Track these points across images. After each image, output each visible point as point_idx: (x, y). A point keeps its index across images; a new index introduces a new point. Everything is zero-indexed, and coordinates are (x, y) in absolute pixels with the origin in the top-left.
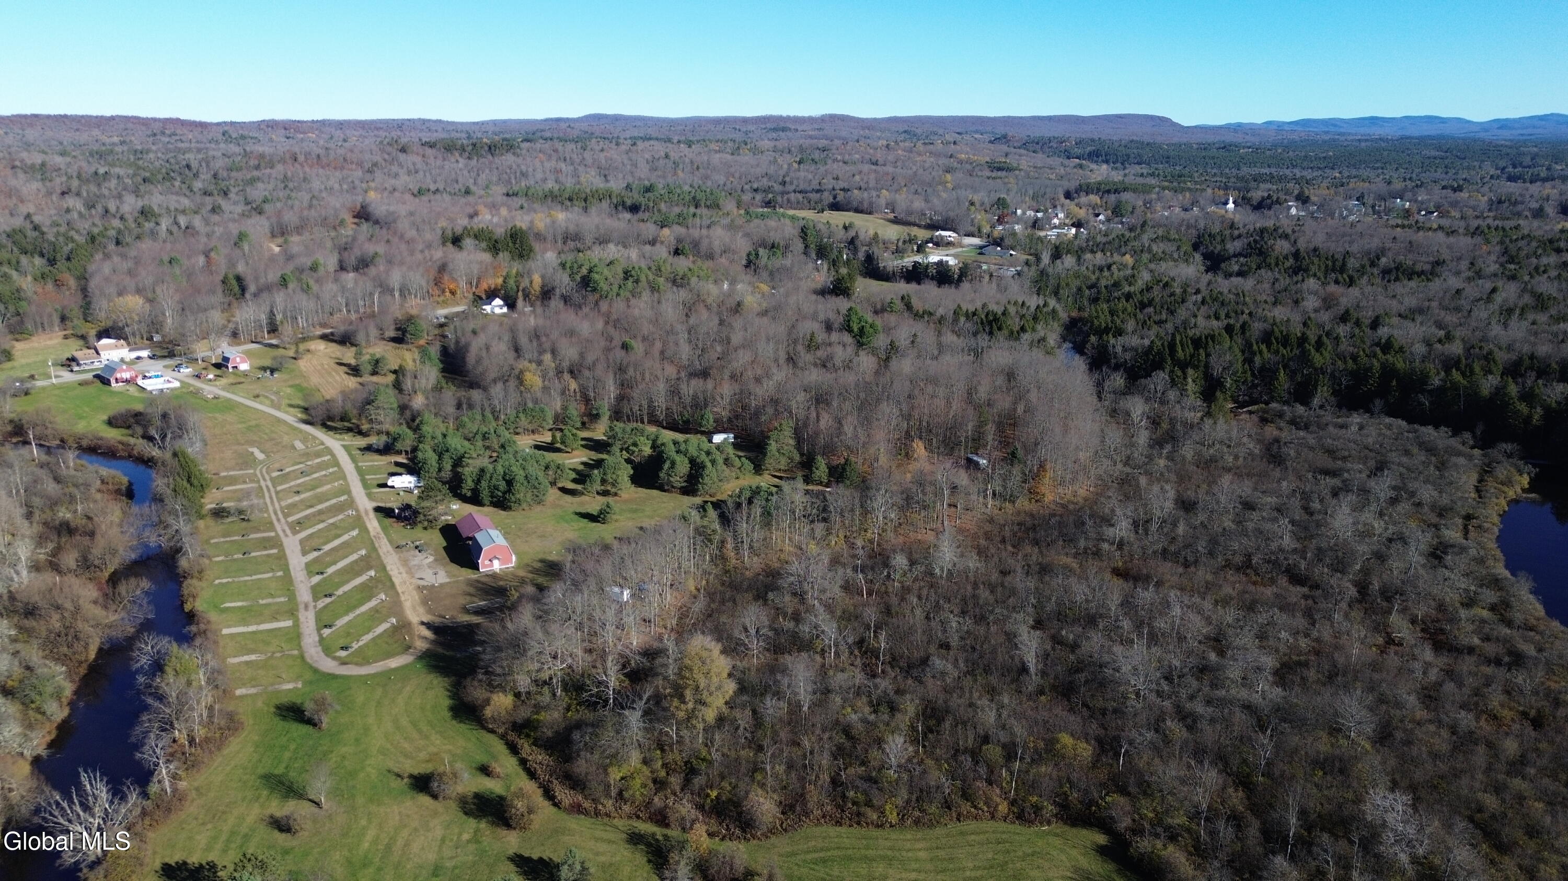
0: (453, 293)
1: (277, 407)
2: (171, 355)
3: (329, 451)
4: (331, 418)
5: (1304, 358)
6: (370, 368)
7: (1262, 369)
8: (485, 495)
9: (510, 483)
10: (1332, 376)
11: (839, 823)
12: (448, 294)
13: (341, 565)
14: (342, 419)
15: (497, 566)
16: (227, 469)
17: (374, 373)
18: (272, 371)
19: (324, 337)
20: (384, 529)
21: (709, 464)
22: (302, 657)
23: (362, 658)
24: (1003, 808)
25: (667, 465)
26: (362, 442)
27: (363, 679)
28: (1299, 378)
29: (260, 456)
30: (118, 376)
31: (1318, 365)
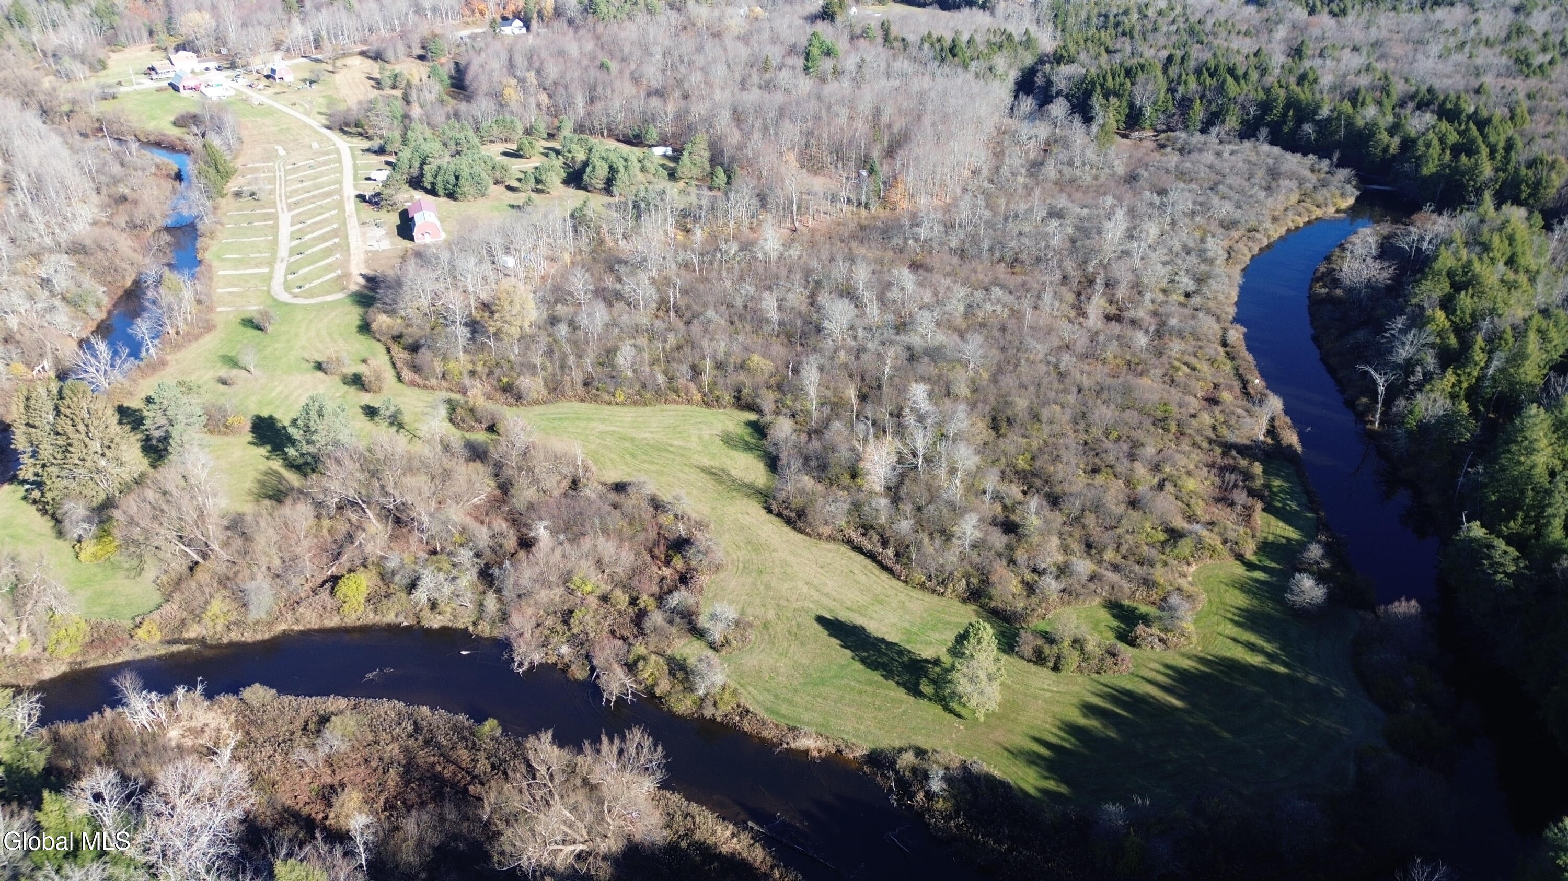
0: (481, 14)
1: (306, 113)
2: (233, 66)
3: (337, 151)
4: (347, 125)
5: (1221, 89)
6: (390, 82)
7: (1184, 98)
8: (440, 188)
9: (457, 178)
10: (1243, 107)
11: (583, 400)
12: (477, 14)
13: (315, 234)
14: (356, 126)
15: (428, 240)
16: (253, 162)
17: (392, 86)
18: (311, 82)
19: (363, 54)
20: (357, 210)
22: (269, 292)
23: (310, 294)
25: (589, 169)
26: (366, 144)
27: (304, 307)
28: (1213, 108)
29: (282, 152)
30: (186, 83)
31: (1231, 95)
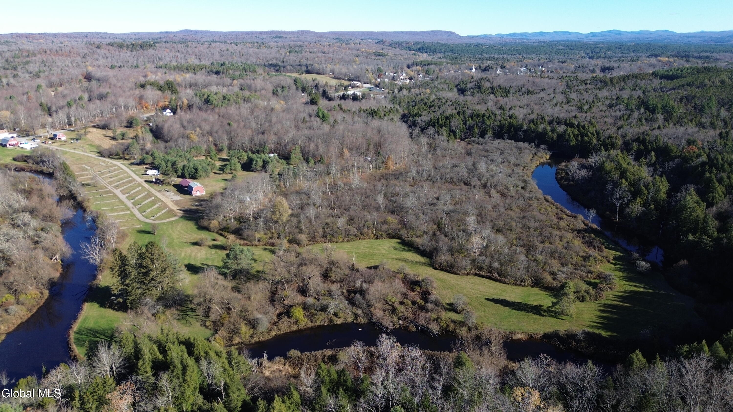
0: (147, 108)
1: (86, 152)
2: (27, 135)
3: (117, 165)
4: (111, 155)
5: (483, 122)
6: (121, 137)
7: (469, 126)
8: (187, 174)
9: (196, 170)
10: (493, 128)
11: (325, 242)
12: (145, 109)
13: (139, 197)
14: (116, 155)
15: (199, 194)
16: (77, 172)
17: (122, 139)
18: (77, 140)
19: (94, 127)
20: (151, 186)
21: (270, 161)
22: (139, 220)
23: (160, 218)
24: (372, 236)
25: (254, 162)
26: (129, 162)
27: (164, 223)
28: (482, 129)
29: (89, 168)
30: (10, 143)
31: (488, 124)
